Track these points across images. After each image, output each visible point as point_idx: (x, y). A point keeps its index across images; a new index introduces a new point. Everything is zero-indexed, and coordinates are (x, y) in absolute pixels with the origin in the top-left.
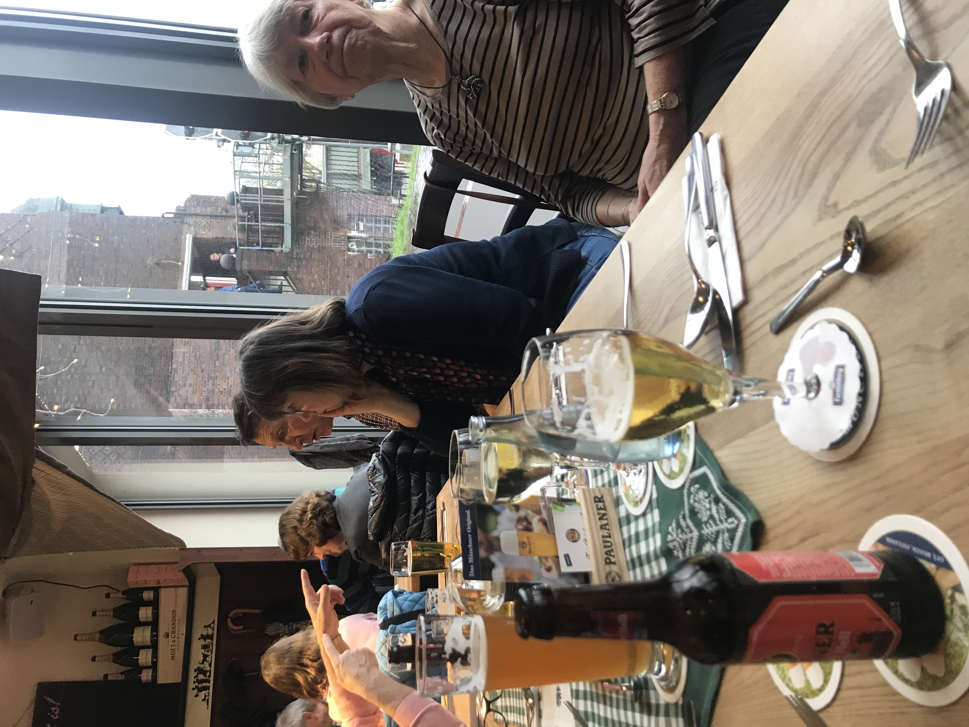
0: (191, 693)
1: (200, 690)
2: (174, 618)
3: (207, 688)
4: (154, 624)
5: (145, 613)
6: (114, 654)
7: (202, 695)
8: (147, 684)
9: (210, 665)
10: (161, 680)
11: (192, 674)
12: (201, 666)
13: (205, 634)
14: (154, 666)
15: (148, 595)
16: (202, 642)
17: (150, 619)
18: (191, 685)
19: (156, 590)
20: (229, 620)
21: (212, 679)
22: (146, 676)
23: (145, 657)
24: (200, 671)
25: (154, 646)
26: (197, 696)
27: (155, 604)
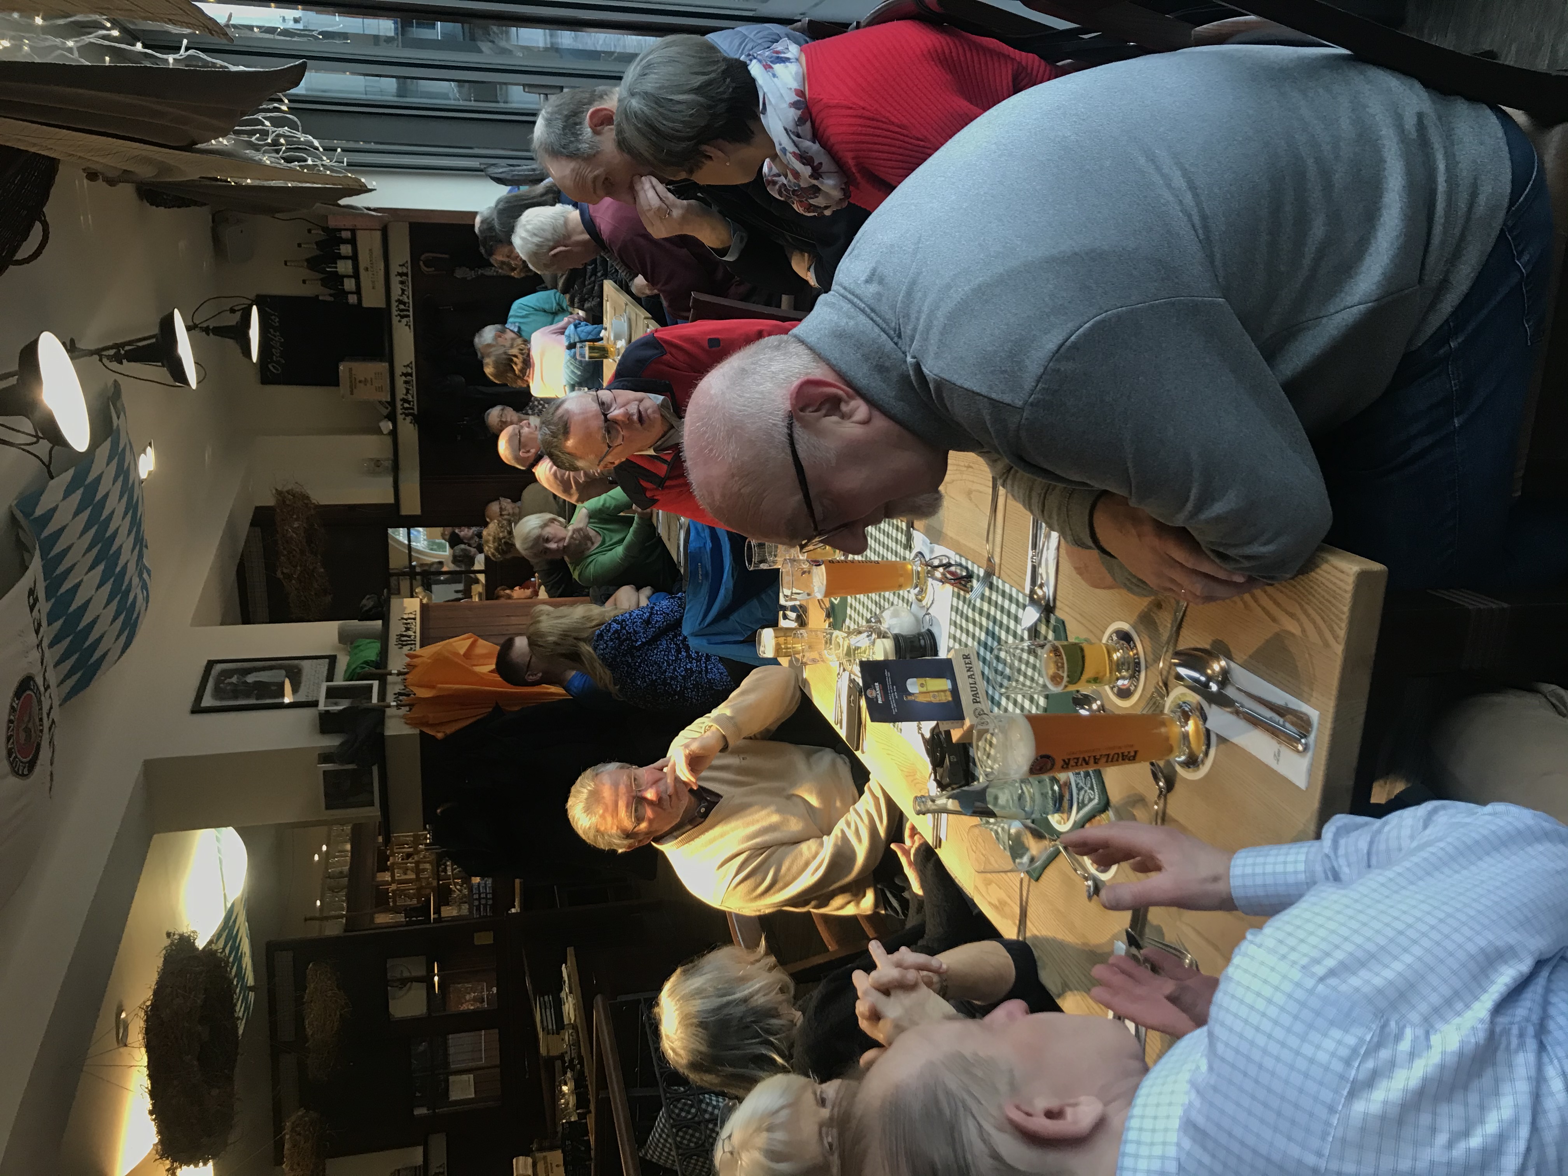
0: (395, 320)
1: (402, 317)
2: (371, 256)
3: (408, 316)
4: (354, 258)
5: (345, 249)
6: (321, 279)
7: (404, 320)
8: (353, 305)
9: (408, 297)
10: (366, 304)
11: (394, 304)
12: (401, 298)
13: (400, 271)
14: (358, 292)
15: (346, 235)
16: (399, 278)
17: (350, 254)
18: (394, 312)
19: (353, 231)
20: (421, 263)
21: (411, 310)
22: (353, 299)
23: (349, 284)
24: (400, 302)
25: (356, 275)
26: (400, 321)
27: (353, 241)
